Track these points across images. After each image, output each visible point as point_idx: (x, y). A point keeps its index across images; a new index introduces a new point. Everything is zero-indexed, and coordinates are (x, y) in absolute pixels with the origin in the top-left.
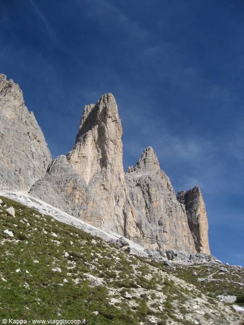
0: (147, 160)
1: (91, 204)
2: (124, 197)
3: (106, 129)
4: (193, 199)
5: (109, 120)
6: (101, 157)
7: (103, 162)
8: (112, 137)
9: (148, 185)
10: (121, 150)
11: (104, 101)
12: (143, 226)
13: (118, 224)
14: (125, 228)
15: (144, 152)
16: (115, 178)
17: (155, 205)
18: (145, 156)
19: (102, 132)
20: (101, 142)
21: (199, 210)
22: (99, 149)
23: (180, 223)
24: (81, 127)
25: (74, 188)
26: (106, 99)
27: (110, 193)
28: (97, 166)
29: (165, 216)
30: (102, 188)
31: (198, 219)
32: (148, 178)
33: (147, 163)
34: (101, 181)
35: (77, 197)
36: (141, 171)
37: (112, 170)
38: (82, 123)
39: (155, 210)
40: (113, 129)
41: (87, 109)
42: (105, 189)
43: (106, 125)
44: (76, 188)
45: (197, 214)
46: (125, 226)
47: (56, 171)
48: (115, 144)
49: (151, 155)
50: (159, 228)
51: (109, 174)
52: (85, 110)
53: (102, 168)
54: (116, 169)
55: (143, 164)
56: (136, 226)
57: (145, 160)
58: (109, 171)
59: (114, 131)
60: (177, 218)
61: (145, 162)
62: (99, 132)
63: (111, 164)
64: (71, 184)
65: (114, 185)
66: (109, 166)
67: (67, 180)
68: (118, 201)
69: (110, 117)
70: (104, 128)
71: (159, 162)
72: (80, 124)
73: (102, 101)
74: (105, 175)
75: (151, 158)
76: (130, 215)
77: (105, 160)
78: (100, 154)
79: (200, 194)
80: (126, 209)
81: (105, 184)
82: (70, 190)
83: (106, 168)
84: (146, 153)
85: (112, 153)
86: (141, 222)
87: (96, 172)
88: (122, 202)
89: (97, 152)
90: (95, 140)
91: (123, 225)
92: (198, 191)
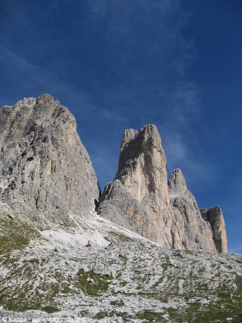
0: (177, 181)
1: (150, 226)
2: (171, 219)
3: (153, 158)
4: (214, 217)
5: (155, 150)
6: (148, 182)
7: (151, 187)
8: (159, 166)
9: (184, 207)
10: (166, 177)
11: (148, 131)
12: (187, 244)
13: (167, 242)
14: (173, 245)
15: (173, 173)
16: (163, 202)
17: (191, 224)
18: (174, 177)
19: (148, 160)
20: (148, 169)
21: (221, 227)
22: (147, 175)
23: (208, 239)
24: (122, 149)
25: (135, 212)
26: (150, 130)
27: (159, 215)
28: (146, 191)
29: (199, 234)
30: (152, 210)
31: (220, 235)
32: (182, 200)
33: (177, 184)
34: (150, 204)
35: (138, 219)
36: (173, 192)
37: (160, 195)
38: (123, 146)
39: (192, 229)
40: (158, 158)
41: (127, 134)
42: (154, 211)
43: (152, 154)
44: (137, 212)
45: (219, 231)
46: (173, 244)
47: (117, 195)
48: (161, 172)
49: (180, 176)
50: (196, 245)
51: (157, 199)
52: (125, 134)
53: (150, 192)
54: (163, 194)
55: (174, 185)
56: (181, 244)
57: (175, 180)
58: (157, 195)
59: (159, 160)
60: (206, 235)
61: (175, 183)
62: (145, 160)
63: (158, 190)
64: (131, 208)
65: (162, 208)
66: (157, 191)
67: (128, 205)
68: (166, 222)
69: (155, 147)
70: (151, 156)
71: (186, 183)
72: (121, 147)
73: (146, 131)
74: (154, 199)
75: (180, 179)
76: (177, 235)
77: (153, 185)
78: (148, 179)
79: (221, 213)
80: (173, 230)
81: (154, 206)
82: (131, 214)
83: (154, 192)
84: (176, 175)
85: (159, 180)
86: (186, 240)
87: (145, 195)
88: (170, 223)
89: (144, 178)
90: (142, 167)
91: (171, 243)
92: (219, 210)
